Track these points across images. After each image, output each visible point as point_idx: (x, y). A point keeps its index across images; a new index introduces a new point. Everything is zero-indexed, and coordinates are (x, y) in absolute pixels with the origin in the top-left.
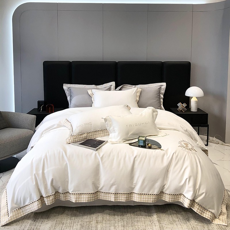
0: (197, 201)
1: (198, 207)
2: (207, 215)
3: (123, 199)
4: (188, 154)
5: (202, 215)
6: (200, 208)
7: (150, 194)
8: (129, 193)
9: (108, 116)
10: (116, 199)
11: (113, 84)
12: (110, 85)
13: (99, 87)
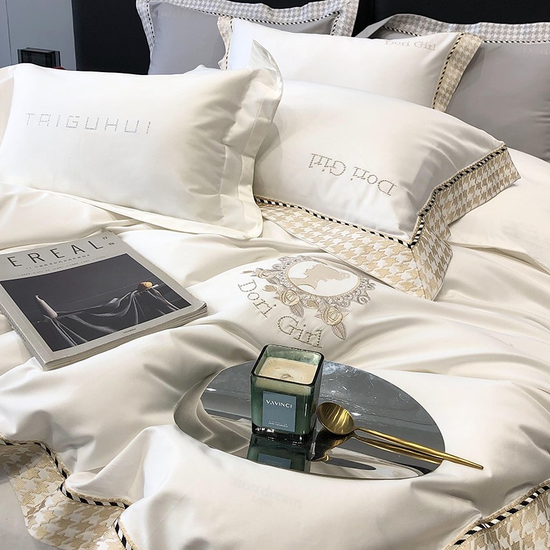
11: (348, 7)
12: (331, 11)
13: (283, 17)
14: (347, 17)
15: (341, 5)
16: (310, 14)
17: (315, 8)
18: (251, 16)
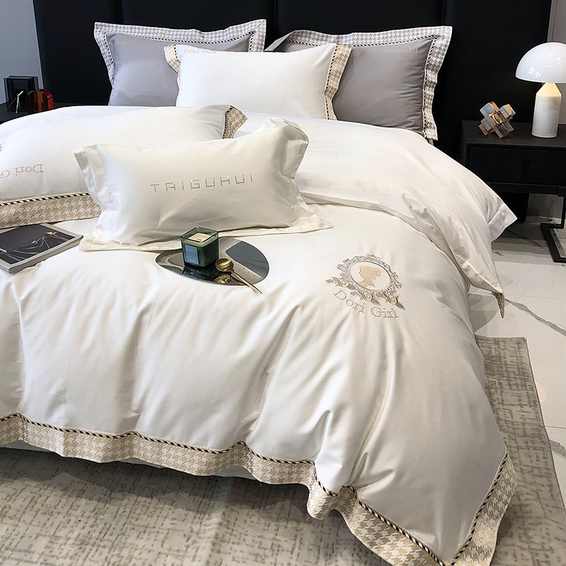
0: (363, 495)
1: (363, 518)
2: (395, 553)
3: (93, 452)
4: (356, 317)
5: (373, 550)
6: (370, 524)
7: (193, 448)
8: (115, 437)
9: (95, 147)
10: (70, 448)
11: (259, 28)
12: (247, 32)
13: (212, 37)
14: (259, 36)
15: (254, 28)
16: (232, 35)
17: (235, 30)
18: (187, 39)
